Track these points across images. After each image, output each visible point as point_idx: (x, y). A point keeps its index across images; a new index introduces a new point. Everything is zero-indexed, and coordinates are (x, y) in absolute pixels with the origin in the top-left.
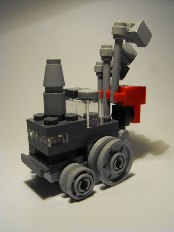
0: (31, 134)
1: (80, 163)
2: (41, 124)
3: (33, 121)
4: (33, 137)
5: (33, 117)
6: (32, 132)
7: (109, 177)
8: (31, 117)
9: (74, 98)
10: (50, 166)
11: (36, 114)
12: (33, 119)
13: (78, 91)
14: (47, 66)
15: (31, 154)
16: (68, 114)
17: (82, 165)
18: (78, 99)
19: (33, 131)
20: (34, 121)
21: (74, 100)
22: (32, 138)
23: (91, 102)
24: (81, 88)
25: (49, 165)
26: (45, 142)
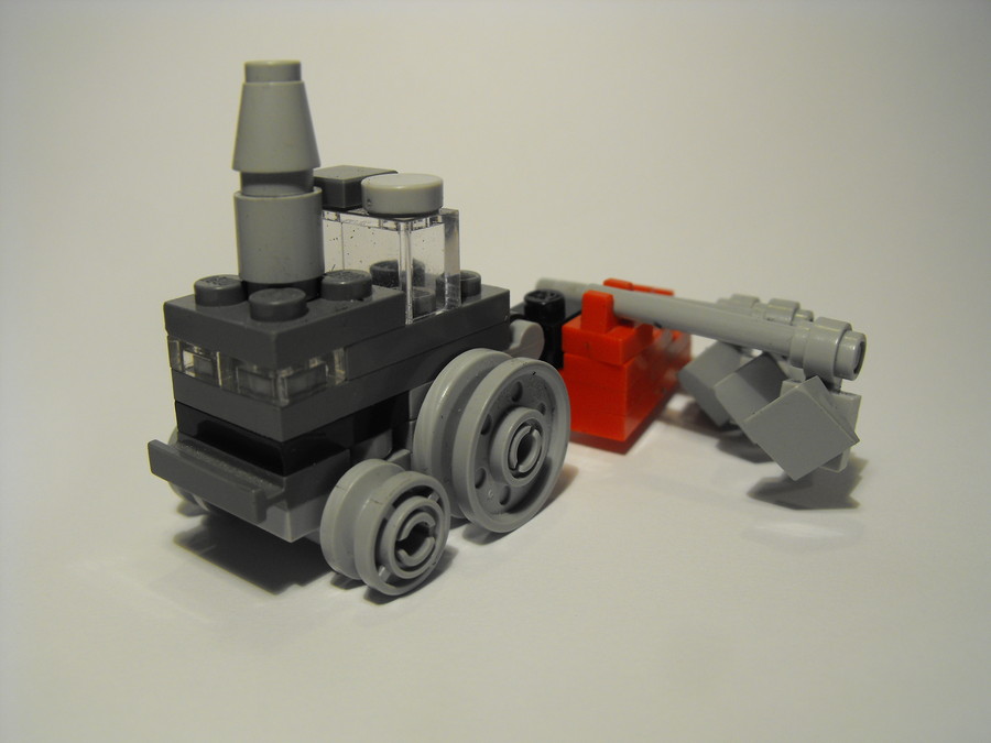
0: (188, 359)
1: (386, 459)
2: (238, 317)
3: (192, 306)
4: (196, 371)
5: (192, 292)
6: (191, 351)
7: (503, 503)
8: (183, 290)
9: (345, 211)
10: (285, 479)
11: (202, 280)
12: (194, 299)
13: (364, 182)
14: (245, 90)
15: (186, 438)
16: (331, 273)
17: (394, 462)
18: (365, 215)
19: (196, 348)
20: (197, 308)
21: (343, 216)
22: (193, 375)
23: (415, 225)
24: (370, 169)
25: (283, 475)
26: (261, 386)
